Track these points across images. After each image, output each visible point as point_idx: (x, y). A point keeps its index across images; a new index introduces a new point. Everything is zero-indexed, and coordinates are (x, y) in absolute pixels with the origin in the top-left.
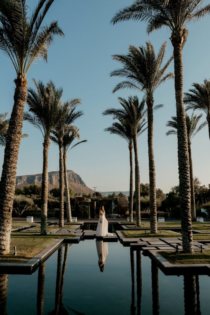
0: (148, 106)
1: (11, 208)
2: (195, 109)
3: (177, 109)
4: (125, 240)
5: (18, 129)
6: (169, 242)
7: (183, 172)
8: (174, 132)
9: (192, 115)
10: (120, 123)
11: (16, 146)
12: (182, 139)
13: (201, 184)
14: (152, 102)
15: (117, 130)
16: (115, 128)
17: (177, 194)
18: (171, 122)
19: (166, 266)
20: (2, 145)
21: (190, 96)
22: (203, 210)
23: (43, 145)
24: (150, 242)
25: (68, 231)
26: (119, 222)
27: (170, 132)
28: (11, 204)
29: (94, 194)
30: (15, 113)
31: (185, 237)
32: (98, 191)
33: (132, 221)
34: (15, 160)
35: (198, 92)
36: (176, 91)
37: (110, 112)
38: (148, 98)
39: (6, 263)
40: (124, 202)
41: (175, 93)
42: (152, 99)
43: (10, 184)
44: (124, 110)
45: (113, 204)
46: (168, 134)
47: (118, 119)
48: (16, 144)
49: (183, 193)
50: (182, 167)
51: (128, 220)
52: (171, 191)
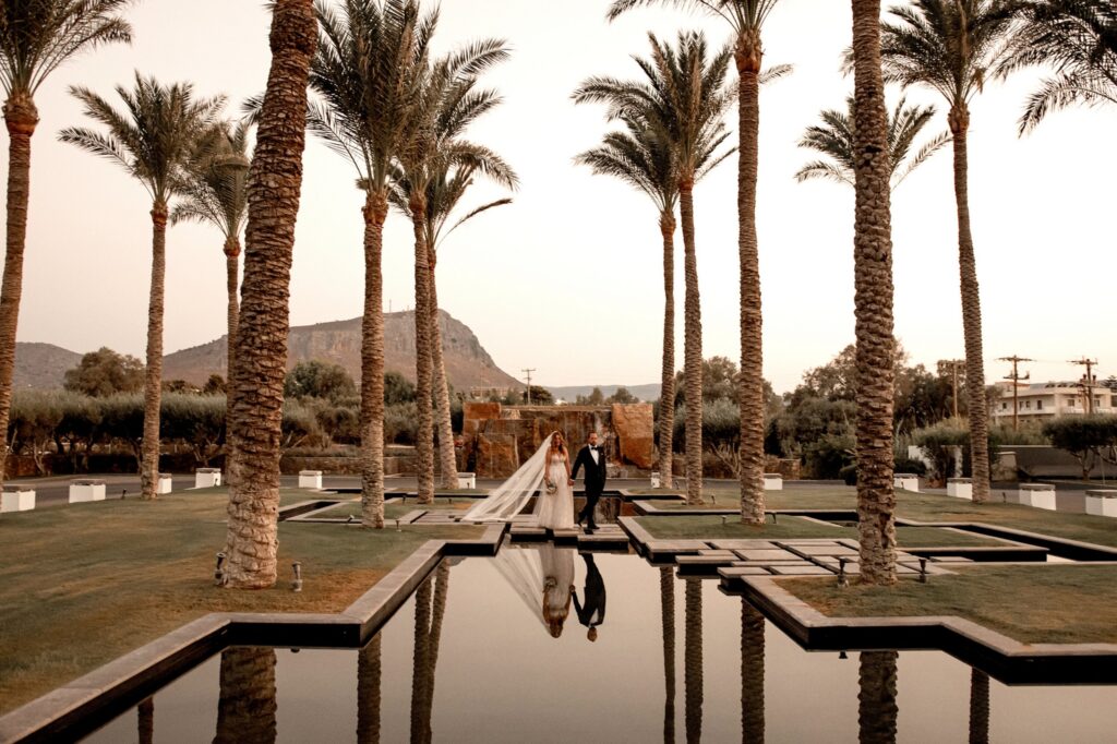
0: (740, 73)
1: (275, 432)
2: (909, 82)
3: (856, 84)
4: (655, 545)
5: (290, 157)
6: (807, 552)
7: (870, 310)
8: (823, 172)
9: (897, 105)
10: (629, 134)
11: (286, 216)
12: (870, 192)
13: (909, 360)
14: (757, 55)
15: (620, 159)
16: (613, 152)
17: (822, 395)
18: (817, 129)
19: (808, 623)
20: (199, 216)
21: (895, 36)
22: (915, 452)
23: (361, 215)
24: (743, 553)
25: (451, 517)
26: (625, 492)
27: (809, 168)
28: (275, 421)
29: (525, 395)
30: (276, 97)
31: (871, 532)
32: (538, 384)
33: (669, 486)
34: (282, 268)
35: (923, 19)
36: (856, 16)
37: (598, 89)
38: (741, 41)
39: (276, 615)
40: (638, 422)
41: (852, 25)
42: (758, 48)
43: (269, 350)
44: (647, 88)
45: (599, 427)
46: (803, 175)
47: (624, 119)
48: (286, 212)
49: (867, 383)
50: (867, 295)
51: (656, 482)
52: (803, 383)
